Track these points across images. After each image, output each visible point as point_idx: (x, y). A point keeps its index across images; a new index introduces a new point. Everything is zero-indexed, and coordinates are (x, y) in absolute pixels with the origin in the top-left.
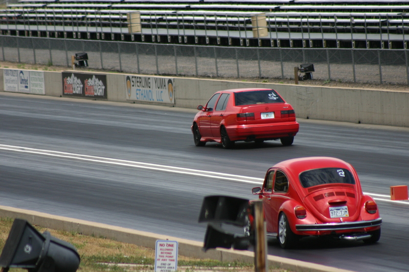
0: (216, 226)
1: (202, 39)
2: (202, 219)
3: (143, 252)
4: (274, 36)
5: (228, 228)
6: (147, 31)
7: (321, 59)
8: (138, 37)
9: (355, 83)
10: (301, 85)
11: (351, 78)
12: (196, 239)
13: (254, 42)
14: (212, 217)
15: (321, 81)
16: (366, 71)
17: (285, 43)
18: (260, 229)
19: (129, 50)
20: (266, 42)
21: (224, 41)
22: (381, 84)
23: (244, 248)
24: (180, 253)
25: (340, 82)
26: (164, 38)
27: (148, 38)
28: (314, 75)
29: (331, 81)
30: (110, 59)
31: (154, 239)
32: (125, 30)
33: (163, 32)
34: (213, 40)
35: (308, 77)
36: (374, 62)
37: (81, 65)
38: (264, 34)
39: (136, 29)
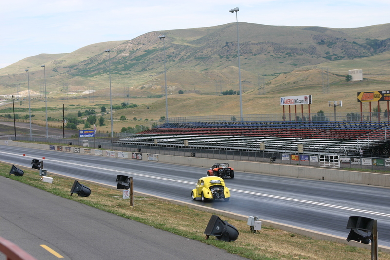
1: (172, 146)
4: (189, 146)
6: (159, 144)
8: (156, 145)
13: (184, 147)
17: (192, 147)
20: (187, 147)
21: (177, 147)
27: (159, 145)
32: (153, 144)
33: (162, 144)
34: (175, 146)
35: (194, 156)
37: (139, 151)
38: (187, 145)
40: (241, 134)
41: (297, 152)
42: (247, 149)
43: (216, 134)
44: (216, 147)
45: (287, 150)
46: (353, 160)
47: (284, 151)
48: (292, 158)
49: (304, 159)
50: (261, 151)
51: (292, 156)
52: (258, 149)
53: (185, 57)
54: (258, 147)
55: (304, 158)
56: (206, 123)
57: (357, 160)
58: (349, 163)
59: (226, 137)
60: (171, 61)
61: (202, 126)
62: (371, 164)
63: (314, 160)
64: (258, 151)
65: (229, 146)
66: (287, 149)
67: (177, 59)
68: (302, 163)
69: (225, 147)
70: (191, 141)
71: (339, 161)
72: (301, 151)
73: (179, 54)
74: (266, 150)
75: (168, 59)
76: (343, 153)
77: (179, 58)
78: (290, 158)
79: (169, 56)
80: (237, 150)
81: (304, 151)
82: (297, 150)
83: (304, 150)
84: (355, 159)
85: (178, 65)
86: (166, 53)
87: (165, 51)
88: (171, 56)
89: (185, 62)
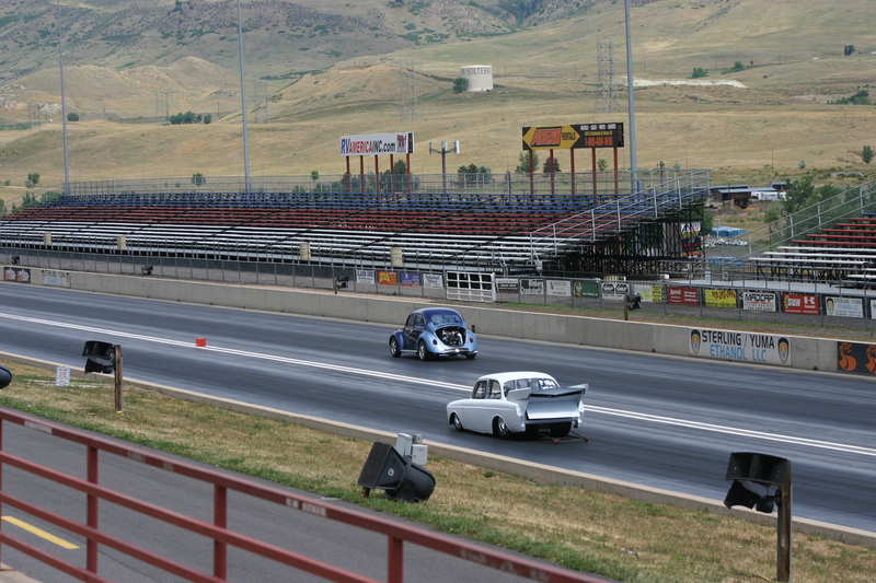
0: (92, 359)
1: (87, 250)
2: (84, 355)
3: (49, 373)
4: (130, 249)
5: (99, 361)
6: (55, 244)
7: (158, 263)
8: (49, 247)
9: (177, 278)
10: (145, 278)
11: (174, 274)
12: (82, 367)
13: (118, 252)
14: (90, 353)
15: (157, 276)
16: (183, 271)
17: (136, 253)
18: (119, 361)
20: (125, 252)
21: (100, 251)
22: (192, 279)
23: (109, 372)
24: (71, 375)
25: (168, 277)
27: (55, 248)
28: (153, 272)
29: (163, 276)
30: (33, 260)
31: (56, 366)
32: (42, 243)
33: (64, 244)
34: (94, 250)
35: (149, 274)
36: (188, 266)
38: (124, 248)
39: (49, 243)
40: (250, 222)
41: (388, 264)
42: (269, 256)
43: (188, 221)
44: (194, 251)
45: (363, 259)
46: (526, 285)
47: (358, 262)
48: (381, 280)
49: (410, 282)
50: (302, 262)
51: (381, 274)
52: (295, 258)
53: (81, 35)
54: (296, 252)
55: (410, 278)
56: (162, 195)
57: (536, 284)
58: (517, 291)
59: (216, 229)
60: (47, 44)
61: (154, 202)
62: (569, 294)
63: (432, 284)
64: (296, 262)
65: (224, 250)
66: (363, 257)
67: (63, 41)
68: (405, 290)
69: (217, 253)
70: (133, 238)
71: (494, 288)
72: (398, 262)
73: (67, 29)
74: (316, 259)
75: (41, 41)
76: (500, 267)
77: (68, 37)
78: (377, 279)
79: (44, 34)
80: (245, 259)
81: (405, 261)
82: (389, 261)
83: (406, 259)
84: (531, 283)
85: (63, 54)
86: (37, 25)
87: (34, 22)
88: (49, 33)
89: (80, 47)
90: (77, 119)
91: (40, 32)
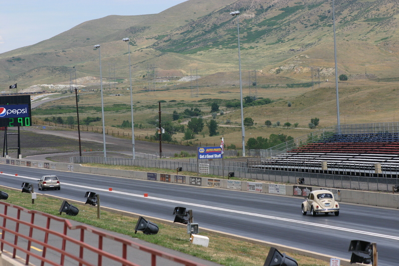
19: (322, 177)
26: (337, 172)
30: (314, 181)
39: (325, 168)
53: (349, 18)
60: (325, 25)
67: (336, 23)
73: (339, 14)
75: (320, 23)
77: (339, 20)
79: (323, 18)
85: (337, 32)
86: (317, 11)
87: (316, 9)
88: (326, 17)
89: (349, 27)
90: (346, 79)
91: (320, 16)
